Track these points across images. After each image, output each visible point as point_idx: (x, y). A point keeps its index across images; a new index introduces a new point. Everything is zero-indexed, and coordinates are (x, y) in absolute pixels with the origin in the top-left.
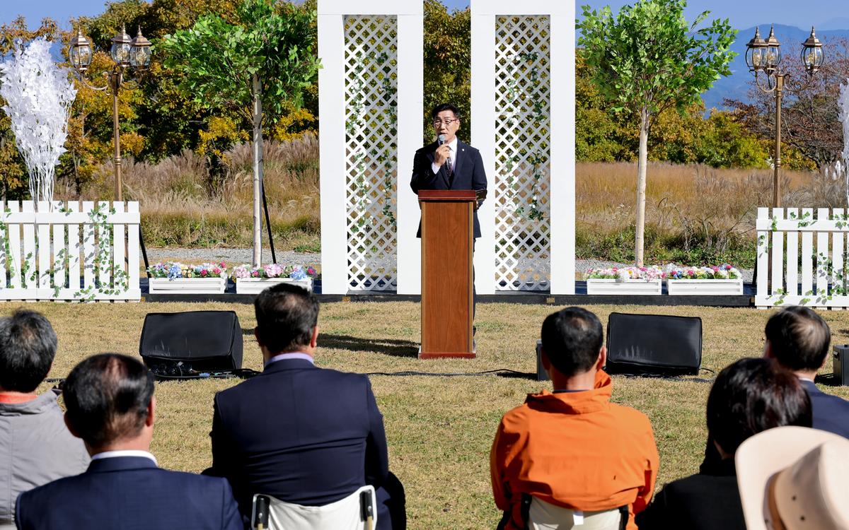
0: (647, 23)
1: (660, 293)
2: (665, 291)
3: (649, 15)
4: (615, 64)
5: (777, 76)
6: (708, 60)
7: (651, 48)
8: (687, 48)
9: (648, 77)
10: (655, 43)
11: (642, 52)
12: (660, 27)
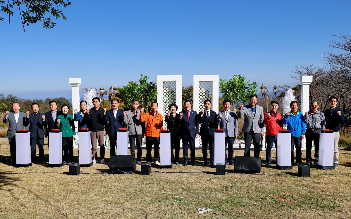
0: (236, 83)
1: (239, 147)
2: (240, 147)
3: (237, 81)
4: (228, 93)
5: (267, 95)
6: (251, 92)
7: (237, 89)
8: (245, 89)
9: (236, 96)
10: (238, 87)
11: (235, 90)
12: (239, 83)
